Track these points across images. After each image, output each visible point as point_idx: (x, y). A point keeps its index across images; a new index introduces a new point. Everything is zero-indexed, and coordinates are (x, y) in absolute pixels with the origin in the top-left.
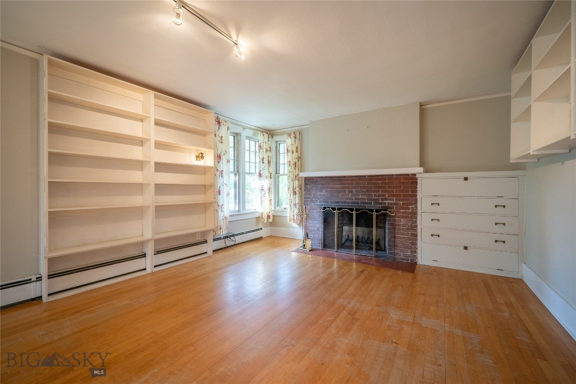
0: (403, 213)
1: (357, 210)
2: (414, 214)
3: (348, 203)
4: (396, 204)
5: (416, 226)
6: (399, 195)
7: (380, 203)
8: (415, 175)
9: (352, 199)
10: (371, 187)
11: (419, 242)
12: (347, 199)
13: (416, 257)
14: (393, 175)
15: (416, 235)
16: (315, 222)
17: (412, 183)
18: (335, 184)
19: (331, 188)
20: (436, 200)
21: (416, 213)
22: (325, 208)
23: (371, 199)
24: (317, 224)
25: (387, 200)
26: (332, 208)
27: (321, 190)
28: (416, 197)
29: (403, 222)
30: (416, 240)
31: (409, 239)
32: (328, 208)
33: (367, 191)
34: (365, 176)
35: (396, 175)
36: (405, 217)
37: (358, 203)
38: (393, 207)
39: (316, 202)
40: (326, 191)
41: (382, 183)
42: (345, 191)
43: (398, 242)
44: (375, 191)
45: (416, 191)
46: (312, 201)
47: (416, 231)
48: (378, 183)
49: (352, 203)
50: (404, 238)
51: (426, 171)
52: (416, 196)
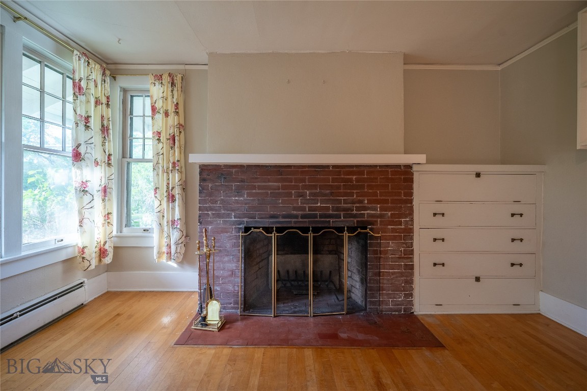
0: (393, 230)
1: (314, 231)
2: (408, 233)
3: (296, 217)
4: (381, 216)
5: (412, 252)
6: (386, 201)
7: (355, 216)
8: (409, 166)
9: (303, 209)
10: (338, 187)
11: (416, 278)
12: (295, 209)
13: (411, 303)
14: (376, 166)
15: (412, 267)
16: (226, 259)
17: (406, 180)
18: (269, 181)
19: (260, 188)
20: (439, 208)
21: (411, 231)
22: (247, 229)
23: (338, 209)
24: (229, 261)
25: (365, 209)
26: (264, 228)
27: (239, 191)
28: (411, 203)
29: (392, 245)
30: (412, 274)
31: (402, 274)
32: (255, 228)
33: (332, 194)
34: (328, 166)
35: (381, 166)
36: (394, 238)
37: (315, 216)
38: (377, 221)
39: (229, 216)
40: (249, 195)
41: (357, 180)
42: (290, 195)
43: (385, 282)
44: (346, 194)
45: (411, 194)
46: (219, 216)
47: (411, 259)
48: (351, 180)
49: (303, 216)
50: (393, 273)
51: (429, 161)
52: (411, 201)
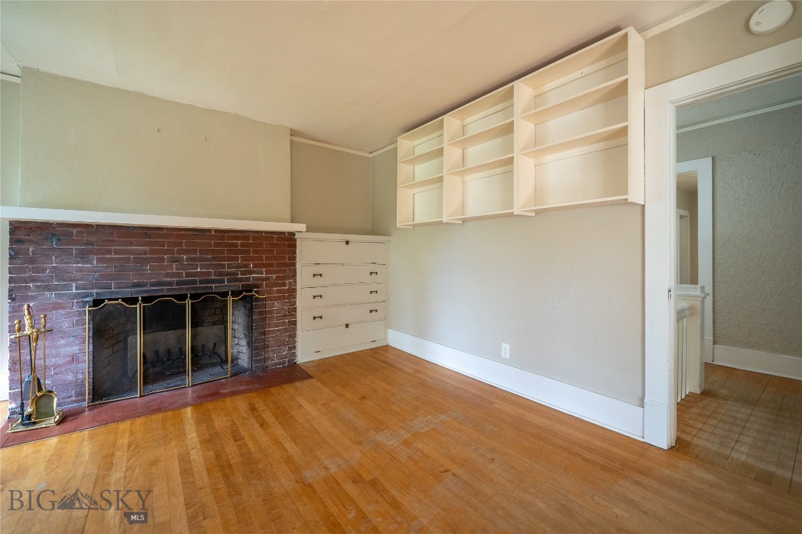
0: (278, 291)
1: (193, 297)
2: (292, 291)
3: (170, 284)
4: (266, 279)
5: (295, 310)
6: (272, 265)
7: (240, 280)
8: (292, 234)
9: (180, 275)
10: (222, 252)
11: (299, 332)
12: (167, 275)
13: (294, 355)
14: (262, 232)
15: (295, 323)
16: (62, 342)
17: (290, 246)
18: (132, 244)
19: (116, 252)
20: (318, 270)
21: (294, 291)
22: (97, 302)
23: (221, 274)
24: (68, 345)
25: (251, 272)
26: (124, 300)
27: (83, 256)
28: (295, 266)
29: (277, 306)
30: (295, 329)
31: (286, 330)
32: (110, 300)
33: (214, 259)
34: (209, 230)
35: (266, 232)
36: (279, 298)
37: (194, 282)
38: (262, 284)
39: (68, 287)
40: (99, 261)
41: (242, 245)
42: (162, 260)
43: (270, 339)
44: (229, 259)
45: (295, 258)
46: (49, 288)
47: (295, 316)
48: (235, 245)
49: (178, 283)
50: (278, 331)
51: (309, 230)
52: (294, 265)
